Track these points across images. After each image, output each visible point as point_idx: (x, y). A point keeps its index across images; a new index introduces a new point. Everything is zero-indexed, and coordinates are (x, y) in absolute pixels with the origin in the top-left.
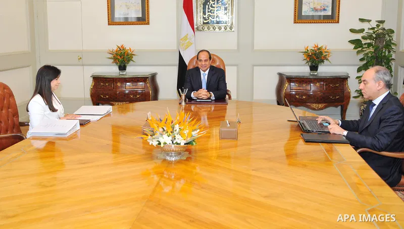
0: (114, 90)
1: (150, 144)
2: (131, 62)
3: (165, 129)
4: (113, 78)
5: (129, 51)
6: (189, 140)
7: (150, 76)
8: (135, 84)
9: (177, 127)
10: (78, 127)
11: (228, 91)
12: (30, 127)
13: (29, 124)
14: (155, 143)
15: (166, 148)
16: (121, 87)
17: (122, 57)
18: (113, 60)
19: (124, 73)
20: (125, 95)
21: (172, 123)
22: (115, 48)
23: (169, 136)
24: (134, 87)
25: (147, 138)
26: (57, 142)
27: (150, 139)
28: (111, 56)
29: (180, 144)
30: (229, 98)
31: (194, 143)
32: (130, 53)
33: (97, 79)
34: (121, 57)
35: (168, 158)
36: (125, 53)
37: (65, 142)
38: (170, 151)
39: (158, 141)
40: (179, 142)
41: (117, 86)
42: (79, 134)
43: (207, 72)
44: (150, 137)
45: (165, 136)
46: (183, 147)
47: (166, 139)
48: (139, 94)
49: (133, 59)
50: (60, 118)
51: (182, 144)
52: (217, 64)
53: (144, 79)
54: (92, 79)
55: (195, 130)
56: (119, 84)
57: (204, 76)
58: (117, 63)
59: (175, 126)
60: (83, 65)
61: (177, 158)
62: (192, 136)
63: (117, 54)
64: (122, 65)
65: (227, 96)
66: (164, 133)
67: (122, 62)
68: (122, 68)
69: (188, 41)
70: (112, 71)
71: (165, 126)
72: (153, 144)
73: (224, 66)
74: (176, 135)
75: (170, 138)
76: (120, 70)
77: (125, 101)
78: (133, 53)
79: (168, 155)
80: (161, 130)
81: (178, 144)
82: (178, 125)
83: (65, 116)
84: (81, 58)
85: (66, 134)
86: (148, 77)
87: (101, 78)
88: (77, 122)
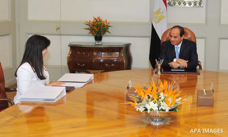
0: (90, 58)
1: (137, 110)
2: (107, 33)
3: (151, 96)
4: (89, 48)
5: (105, 23)
6: (173, 106)
7: (125, 46)
8: (110, 53)
9: (162, 94)
10: (65, 94)
11: (199, 62)
12: (18, 92)
13: (17, 89)
14: (142, 109)
15: (152, 114)
16: (98, 56)
17: (99, 28)
18: (89, 31)
19: (100, 43)
20: (101, 63)
21: (157, 91)
22: (92, 20)
23: (155, 103)
24: (109, 57)
25: (134, 105)
26: (45, 107)
27: (136, 106)
28: (88, 27)
29: (165, 110)
30: (200, 68)
31: (177, 109)
32: (106, 24)
33: (74, 48)
34: (97, 28)
35: (153, 123)
36: (101, 24)
37: (52, 107)
38: (156, 116)
39: (145, 107)
40: (164, 109)
41: (93, 54)
42: (65, 100)
43: (180, 46)
44: (136, 104)
45: (152, 103)
46: (168, 113)
47: (152, 106)
48: (114, 63)
49: (109, 30)
50: (46, 85)
51: (167, 111)
52: (189, 36)
53: (118, 49)
54: (69, 48)
55: (177, 98)
56: (95, 54)
57: (178, 49)
58: (93, 34)
59: (160, 94)
60: (60, 35)
61: (162, 123)
62: (176, 103)
63: (93, 25)
64: (99, 35)
65: (198, 67)
66: (150, 100)
67: (98, 33)
68: (98, 38)
69: (160, 15)
70: (89, 40)
71: (151, 94)
72: (140, 110)
73: (195, 39)
74: (161, 102)
75: (156, 105)
76: (96, 40)
77: (100, 70)
78: (109, 25)
79: (153, 120)
80: (147, 97)
81: (163, 110)
82: (162, 93)
83: (50, 83)
84: (58, 28)
85: (53, 100)
86: (122, 48)
87: (78, 47)
88: (64, 89)
